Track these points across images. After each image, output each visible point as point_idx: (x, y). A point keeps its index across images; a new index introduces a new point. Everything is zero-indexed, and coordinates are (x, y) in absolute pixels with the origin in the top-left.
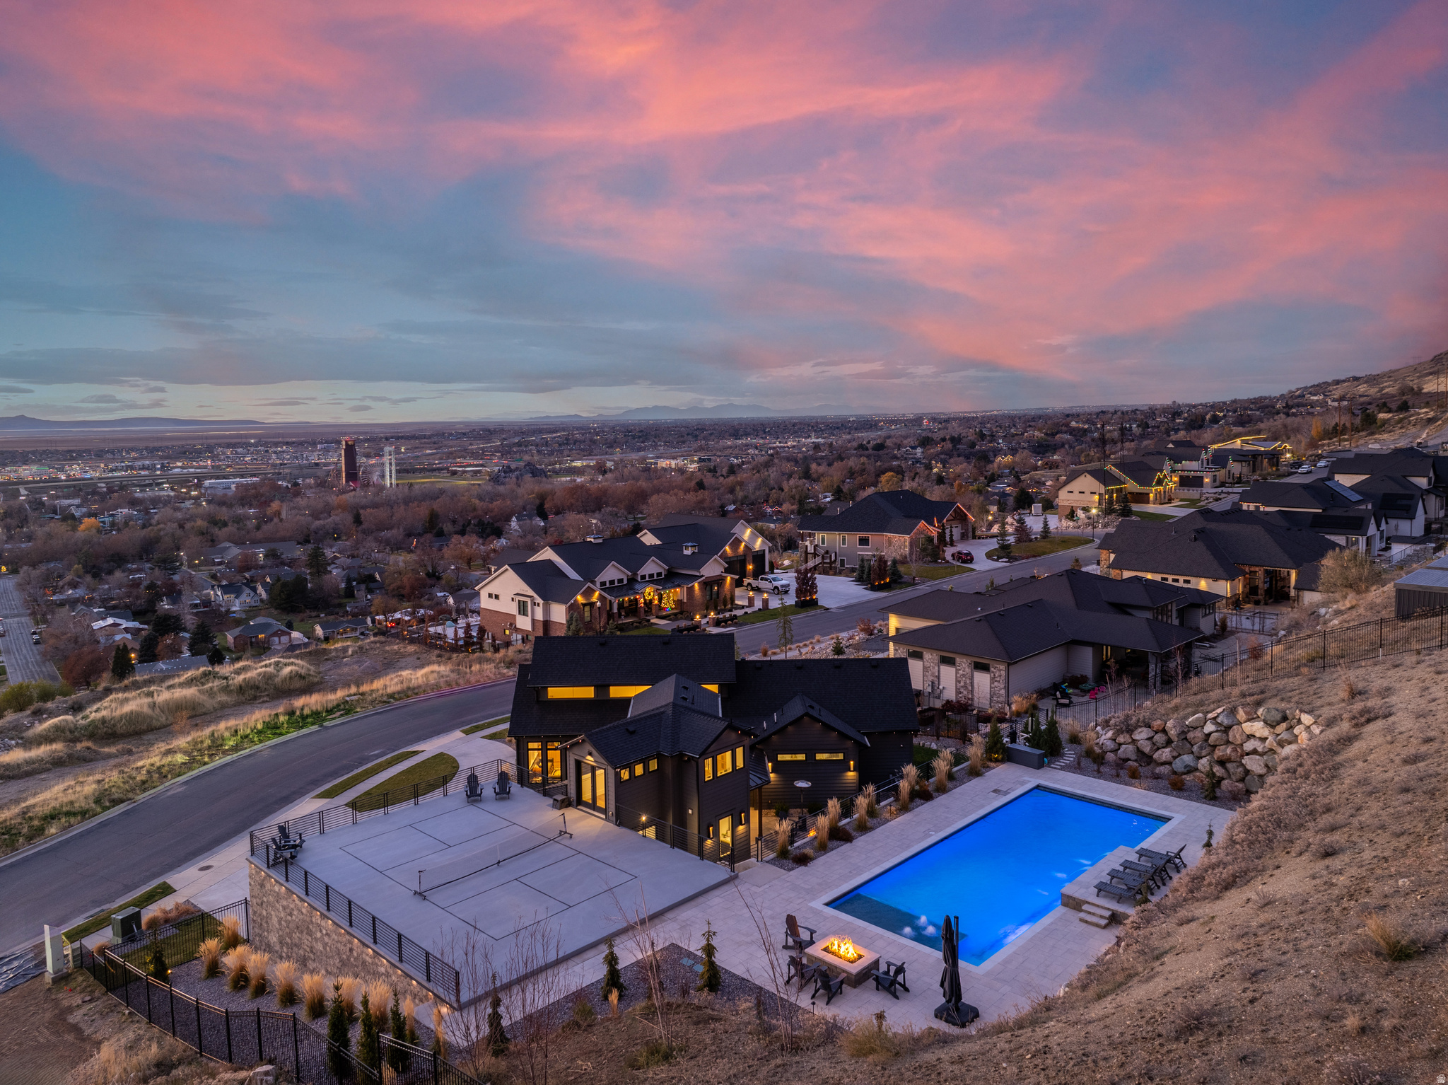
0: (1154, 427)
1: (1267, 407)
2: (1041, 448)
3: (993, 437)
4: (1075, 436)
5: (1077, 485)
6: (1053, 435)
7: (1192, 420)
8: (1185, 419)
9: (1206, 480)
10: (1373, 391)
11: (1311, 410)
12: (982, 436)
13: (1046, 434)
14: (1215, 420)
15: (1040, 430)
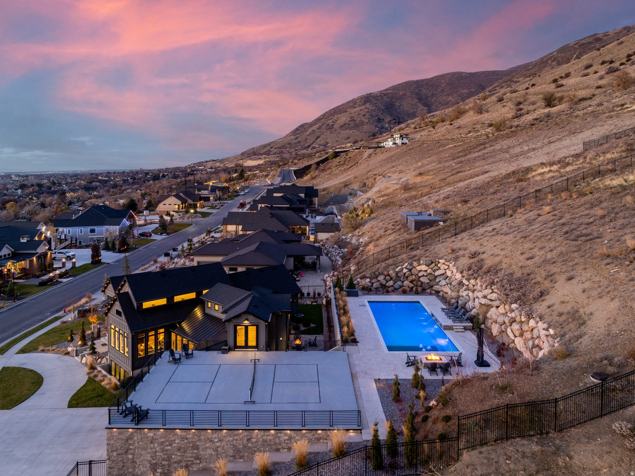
0: (138, 179)
1: (184, 171)
2: (87, 189)
3: (60, 184)
4: (101, 183)
5: (167, 201)
6: (91, 183)
7: (154, 176)
8: (151, 176)
9: (211, 198)
10: (222, 165)
11: (202, 172)
12: (54, 183)
13: (87, 182)
14: (164, 176)
15: (84, 181)
